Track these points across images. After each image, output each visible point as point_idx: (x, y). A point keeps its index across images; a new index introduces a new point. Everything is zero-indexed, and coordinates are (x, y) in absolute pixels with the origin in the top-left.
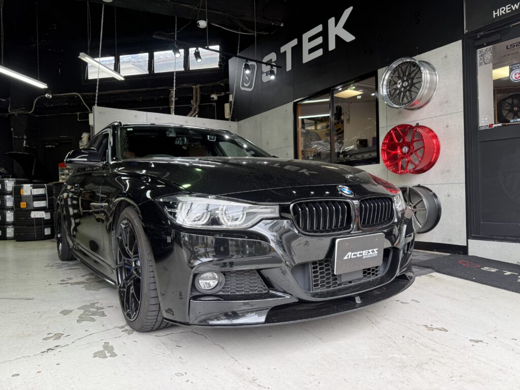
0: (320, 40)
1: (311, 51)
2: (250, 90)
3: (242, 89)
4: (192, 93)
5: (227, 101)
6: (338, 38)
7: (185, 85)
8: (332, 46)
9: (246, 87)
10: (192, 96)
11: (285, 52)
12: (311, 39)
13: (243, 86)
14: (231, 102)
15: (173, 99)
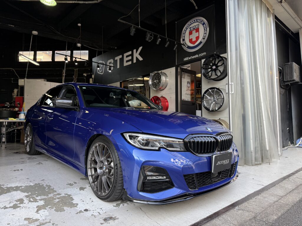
0: (130, 58)
1: (127, 61)
2: (102, 74)
3: (98, 73)
4: (74, 73)
5: (91, 77)
6: (137, 58)
7: (70, 68)
8: (135, 61)
9: (100, 72)
10: (74, 74)
11: (117, 60)
12: (127, 56)
13: (99, 71)
14: (93, 78)
15: (64, 75)
